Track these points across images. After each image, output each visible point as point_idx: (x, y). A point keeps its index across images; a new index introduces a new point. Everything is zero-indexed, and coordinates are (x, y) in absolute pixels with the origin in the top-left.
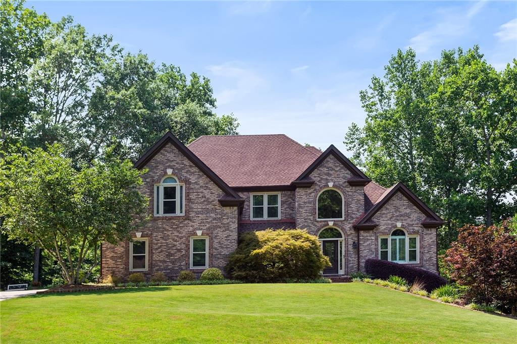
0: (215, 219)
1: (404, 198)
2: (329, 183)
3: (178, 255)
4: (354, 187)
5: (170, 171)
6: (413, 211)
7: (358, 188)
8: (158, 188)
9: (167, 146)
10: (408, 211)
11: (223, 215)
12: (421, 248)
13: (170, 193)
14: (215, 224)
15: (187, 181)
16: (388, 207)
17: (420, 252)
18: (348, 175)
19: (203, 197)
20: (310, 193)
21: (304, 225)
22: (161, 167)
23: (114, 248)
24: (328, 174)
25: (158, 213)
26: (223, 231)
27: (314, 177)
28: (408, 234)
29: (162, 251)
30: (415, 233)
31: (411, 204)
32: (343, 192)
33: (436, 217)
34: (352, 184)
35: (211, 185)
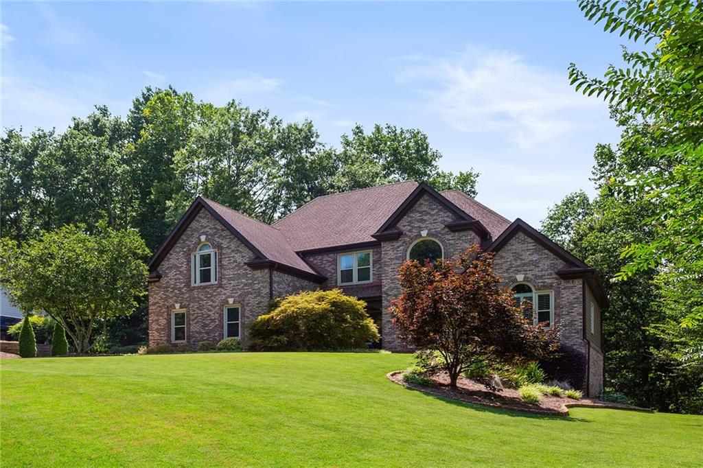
0: (246, 285)
1: (529, 240)
2: (422, 232)
3: (212, 326)
4: (457, 233)
5: (203, 238)
6: (544, 256)
7: (463, 233)
8: (195, 256)
9: (201, 212)
10: (535, 257)
11: (253, 279)
12: (556, 308)
13: (206, 260)
14: (246, 291)
15: (219, 247)
16: (504, 254)
17: (555, 314)
18: (448, 218)
19: (235, 261)
20: (398, 247)
21: (391, 287)
22: (196, 235)
23: (158, 320)
24: (422, 221)
25: (195, 282)
26: (255, 297)
27: (403, 225)
28: (536, 290)
29: (198, 322)
30: (545, 287)
31: (540, 247)
32: (442, 242)
33: (577, 263)
34: (452, 228)
35: (243, 249)
